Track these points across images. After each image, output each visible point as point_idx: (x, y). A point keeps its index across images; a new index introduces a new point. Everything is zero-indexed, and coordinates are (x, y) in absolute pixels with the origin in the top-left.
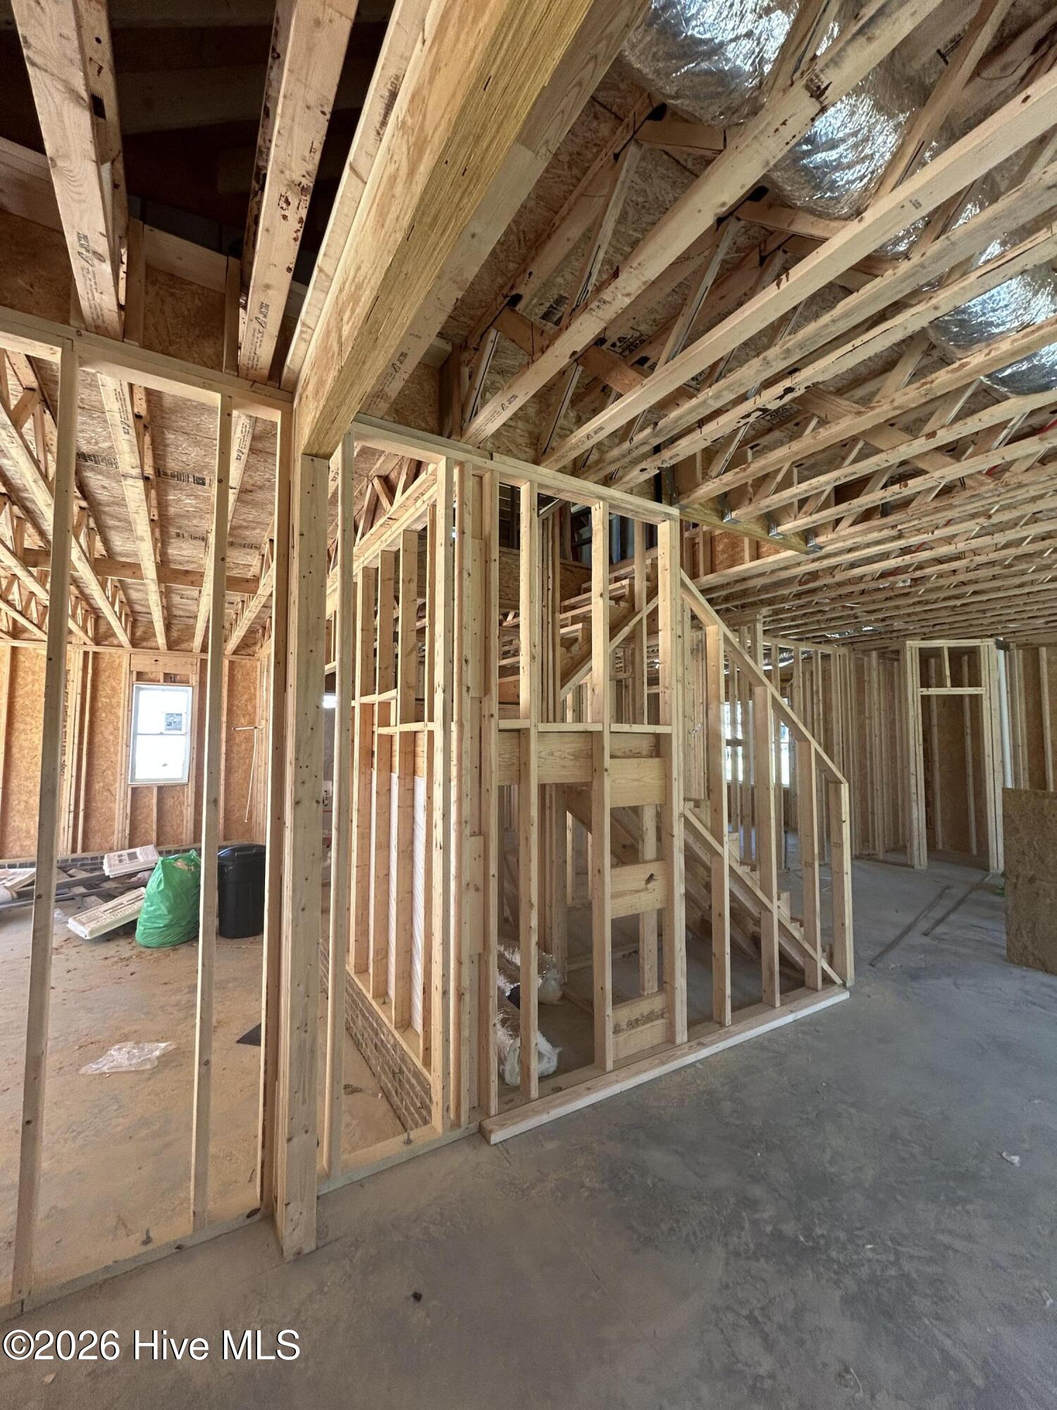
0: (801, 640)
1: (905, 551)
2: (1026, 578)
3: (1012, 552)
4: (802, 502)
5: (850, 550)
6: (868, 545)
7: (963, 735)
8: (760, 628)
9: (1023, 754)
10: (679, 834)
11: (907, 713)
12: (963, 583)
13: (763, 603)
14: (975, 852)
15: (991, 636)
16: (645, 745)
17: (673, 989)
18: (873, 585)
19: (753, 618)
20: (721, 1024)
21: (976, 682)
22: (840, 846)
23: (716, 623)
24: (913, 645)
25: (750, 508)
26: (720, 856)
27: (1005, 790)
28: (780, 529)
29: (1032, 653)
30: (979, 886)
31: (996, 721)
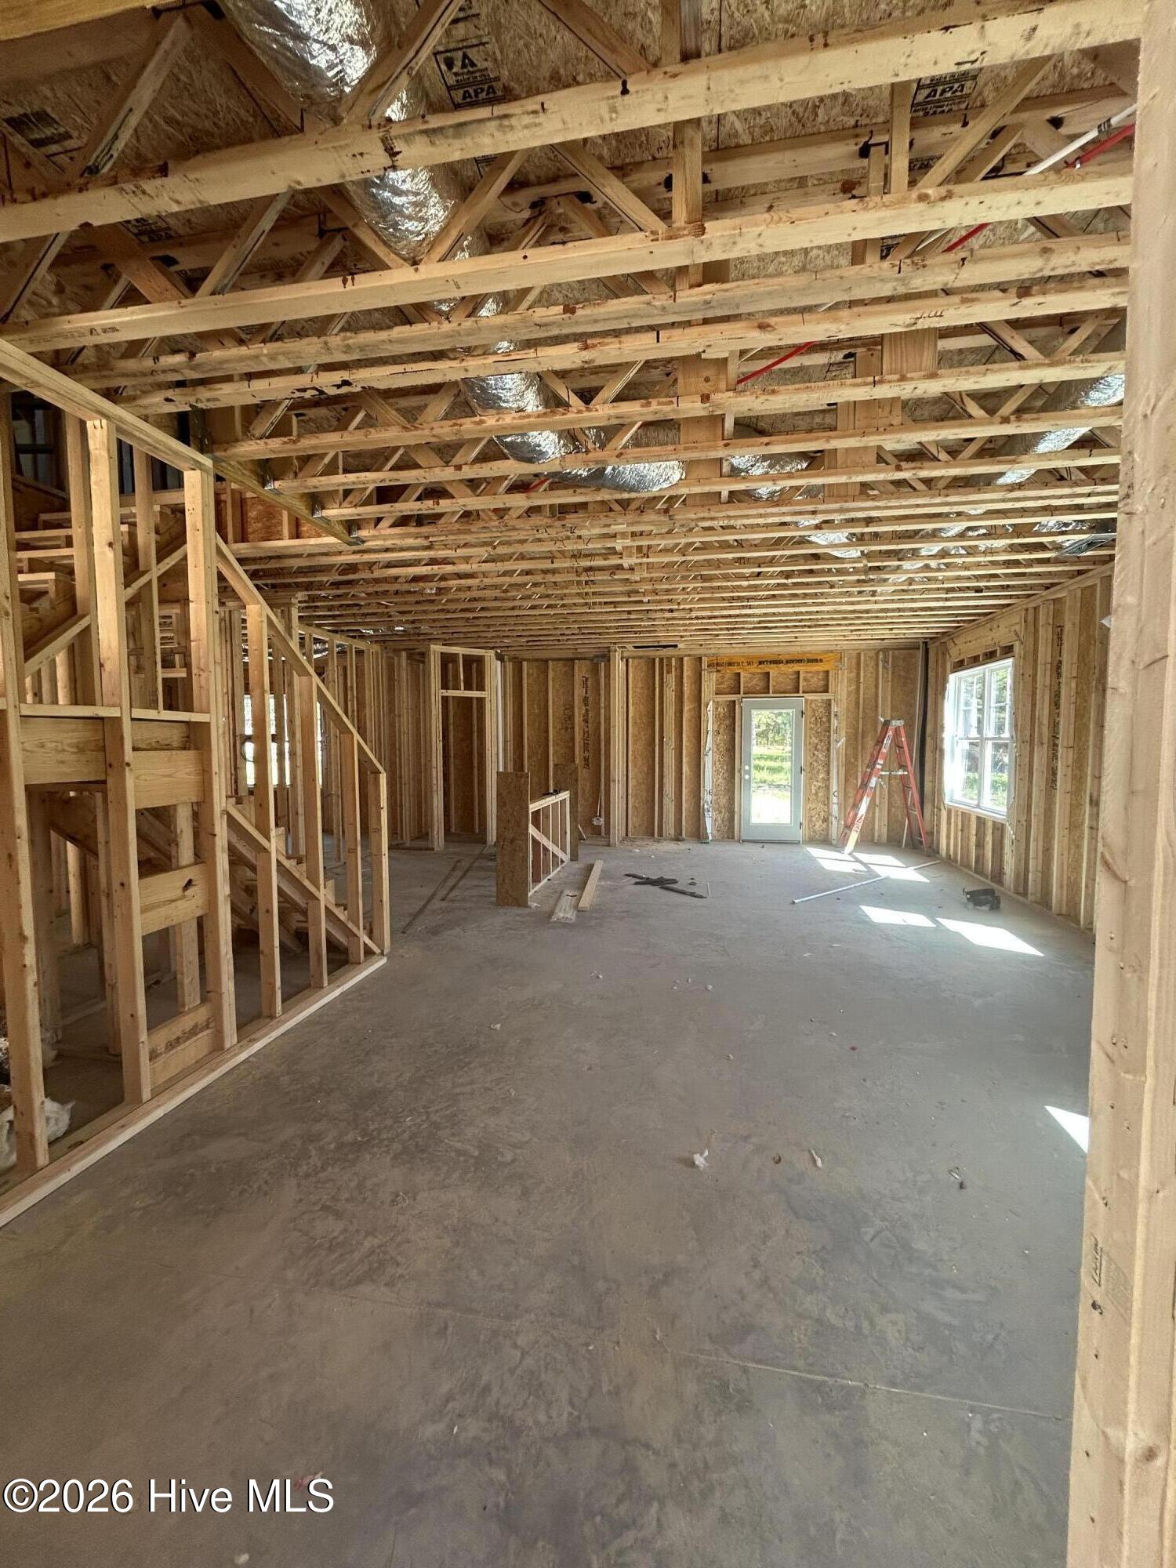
0: (336, 632)
1: (433, 562)
2: (516, 603)
3: (507, 580)
4: (347, 493)
5: (387, 550)
6: (402, 549)
7: (472, 732)
8: (295, 613)
9: (510, 746)
10: (222, 834)
11: (431, 712)
12: (475, 600)
13: (299, 586)
14: (477, 831)
15: (493, 648)
16: (175, 736)
17: (220, 995)
18: (406, 587)
19: (286, 601)
20: (272, 1017)
21: (481, 688)
22: (379, 830)
23: (259, 603)
24: (437, 649)
25: (295, 483)
26: (266, 851)
27: (498, 773)
28: (326, 513)
29: (518, 663)
30: (481, 856)
31: (494, 720)
